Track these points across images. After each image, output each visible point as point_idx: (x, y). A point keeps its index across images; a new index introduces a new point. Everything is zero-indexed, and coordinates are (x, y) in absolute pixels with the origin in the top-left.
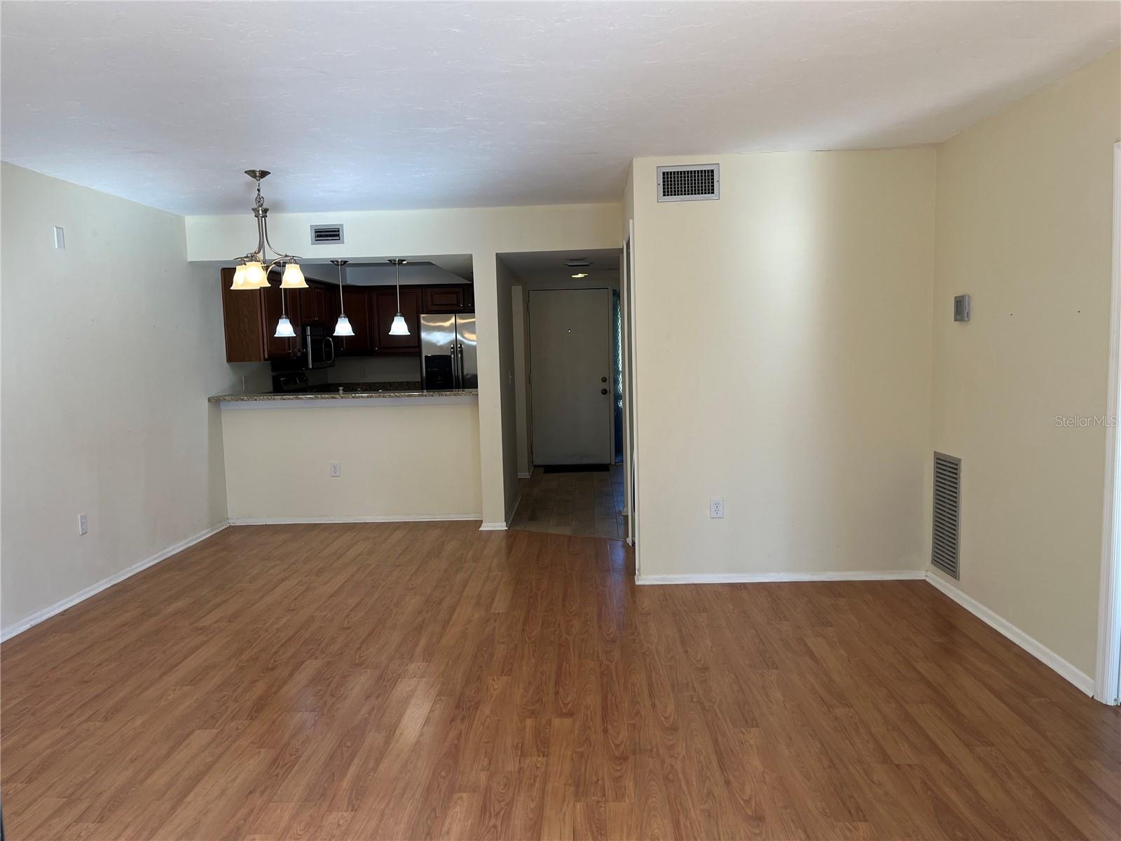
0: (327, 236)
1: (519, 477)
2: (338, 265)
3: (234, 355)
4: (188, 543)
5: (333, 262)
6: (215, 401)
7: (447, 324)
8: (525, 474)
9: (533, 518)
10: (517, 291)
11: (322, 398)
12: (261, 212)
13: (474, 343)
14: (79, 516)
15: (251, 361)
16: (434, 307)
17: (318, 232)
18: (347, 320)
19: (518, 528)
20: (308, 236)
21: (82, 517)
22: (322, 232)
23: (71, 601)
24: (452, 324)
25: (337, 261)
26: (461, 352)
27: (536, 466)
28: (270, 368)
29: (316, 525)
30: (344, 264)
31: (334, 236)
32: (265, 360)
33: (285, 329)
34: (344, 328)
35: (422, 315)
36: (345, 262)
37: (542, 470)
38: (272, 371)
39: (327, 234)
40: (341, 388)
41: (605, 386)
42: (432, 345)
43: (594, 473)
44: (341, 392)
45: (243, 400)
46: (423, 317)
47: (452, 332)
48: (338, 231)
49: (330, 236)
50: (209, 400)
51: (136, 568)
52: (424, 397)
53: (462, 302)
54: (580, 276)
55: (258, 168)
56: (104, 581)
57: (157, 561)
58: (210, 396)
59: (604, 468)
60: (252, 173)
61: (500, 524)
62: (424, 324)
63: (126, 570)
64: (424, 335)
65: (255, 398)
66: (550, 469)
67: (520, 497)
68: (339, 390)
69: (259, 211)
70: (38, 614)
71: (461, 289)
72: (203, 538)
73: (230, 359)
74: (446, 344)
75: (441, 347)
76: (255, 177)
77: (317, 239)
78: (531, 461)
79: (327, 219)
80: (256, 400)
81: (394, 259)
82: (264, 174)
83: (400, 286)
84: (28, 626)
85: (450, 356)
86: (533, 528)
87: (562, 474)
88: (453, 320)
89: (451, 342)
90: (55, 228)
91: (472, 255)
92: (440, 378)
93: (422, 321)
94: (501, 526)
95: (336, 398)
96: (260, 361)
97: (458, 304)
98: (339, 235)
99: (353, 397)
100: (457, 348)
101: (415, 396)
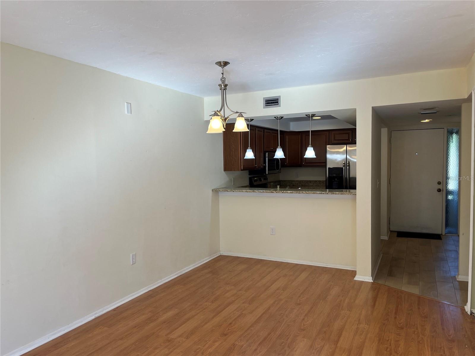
0: (272, 103)
1: (381, 238)
2: (278, 119)
3: (228, 167)
4: (194, 266)
5: (275, 117)
6: (216, 191)
7: (342, 150)
8: (385, 237)
9: (391, 274)
10: (384, 132)
11: (266, 192)
12: (223, 86)
13: (355, 160)
14: (131, 255)
15: (234, 170)
16: (335, 141)
17: (267, 101)
18: (281, 149)
19: (380, 282)
20: (262, 103)
21: (132, 255)
22: (269, 101)
23: (121, 301)
24: (344, 150)
25: (278, 117)
26: (349, 166)
27: (391, 231)
28: (248, 173)
29: (261, 261)
30: (281, 119)
31: (275, 103)
32: (242, 170)
33: (250, 154)
34: (279, 154)
35: (328, 146)
36: (282, 117)
37: (396, 234)
38: (249, 175)
39: (272, 102)
40: (278, 186)
41: (440, 187)
42: (333, 161)
43: (431, 240)
44: (278, 188)
45: (228, 191)
46: (328, 147)
47: (344, 154)
48: (278, 100)
49: (273, 103)
50: (212, 190)
51: (164, 280)
52: (323, 195)
53: (351, 138)
54: (427, 121)
55: (222, 59)
56: (145, 288)
57: (176, 276)
58: (213, 189)
59: (438, 237)
60: (219, 63)
61: (368, 277)
62: (329, 150)
63: (159, 281)
64: (329, 156)
65: (233, 190)
66: (402, 234)
67: (382, 255)
68: (277, 187)
69: (222, 86)
70: (101, 310)
71: (351, 131)
72: (205, 262)
73: (225, 170)
74: (340, 161)
75: (338, 163)
76: (220, 66)
77: (266, 105)
78: (389, 228)
79: (271, 94)
80: (234, 192)
81: (309, 114)
82: (226, 64)
83: (311, 131)
84: (93, 317)
85: (343, 168)
86: (391, 283)
87: (409, 238)
88: (345, 148)
89: (343, 160)
90: (126, 103)
91: (356, 109)
92: (336, 180)
93: (328, 149)
94: (369, 279)
95: (273, 193)
96: (239, 171)
97: (348, 140)
98: (277, 102)
99: (283, 193)
100: (347, 164)
101: (317, 193)
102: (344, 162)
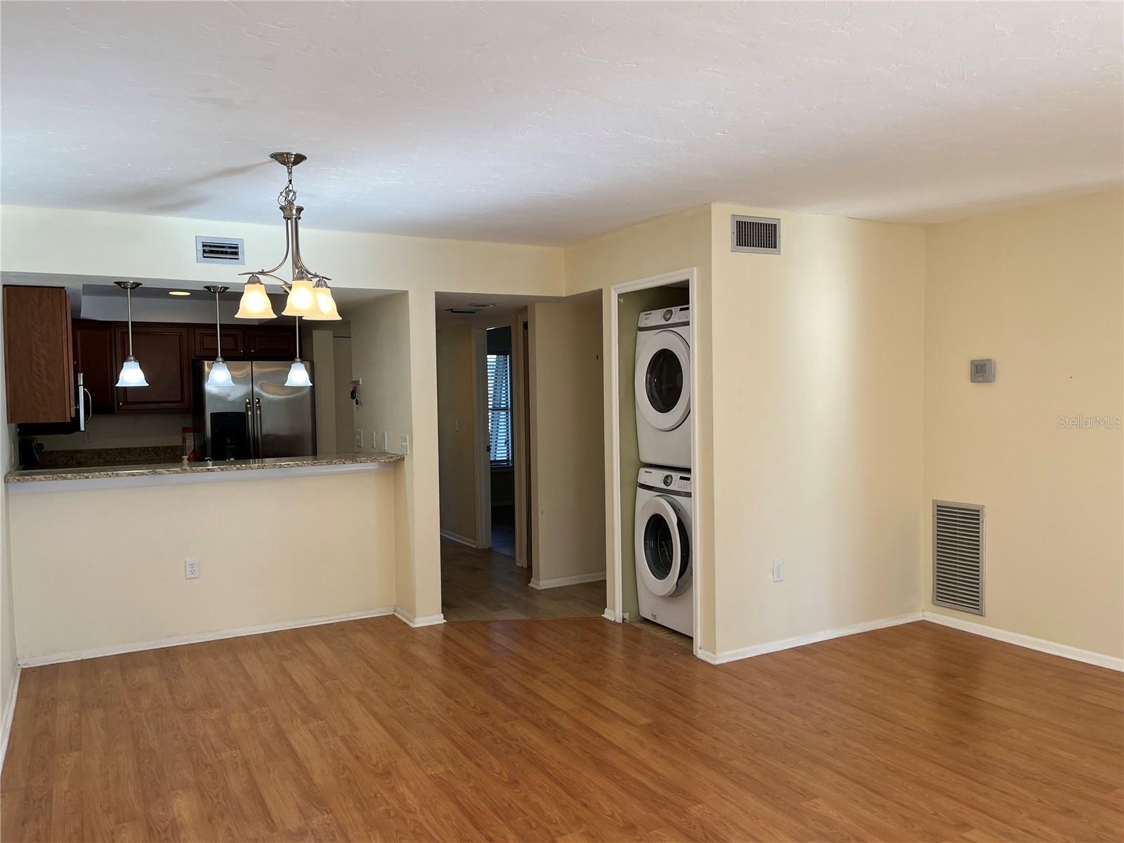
102: (247, 401)
